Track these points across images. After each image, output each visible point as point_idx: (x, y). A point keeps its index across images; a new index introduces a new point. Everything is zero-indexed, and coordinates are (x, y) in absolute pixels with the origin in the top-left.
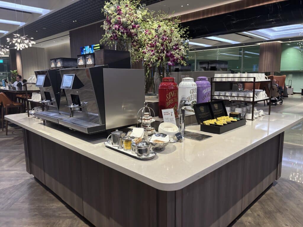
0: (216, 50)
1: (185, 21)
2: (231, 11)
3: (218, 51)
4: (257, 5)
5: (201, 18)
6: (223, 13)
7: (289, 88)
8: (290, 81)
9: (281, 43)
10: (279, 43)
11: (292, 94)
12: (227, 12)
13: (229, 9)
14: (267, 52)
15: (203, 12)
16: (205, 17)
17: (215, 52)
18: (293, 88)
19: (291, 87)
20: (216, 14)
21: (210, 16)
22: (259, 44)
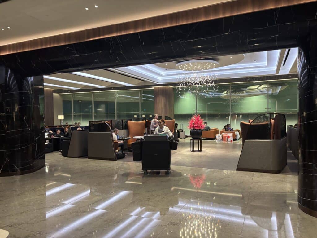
0: (114, 92)
1: (21, 51)
2: (72, 43)
3: (116, 93)
4: (97, 38)
5: (39, 48)
6: (62, 44)
7: (181, 131)
8: (182, 125)
9: (173, 88)
10: (170, 87)
11: (184, 138)
12: (67, 44)
13: (69, 40)
14: (160, 96)
15: (42, 41)
16: (44, 47)
17: (113, 94)
18: (185, 132)
19: (182, 130)
20: (56, 45)
21: (48, 46)
22: (153, 87)
